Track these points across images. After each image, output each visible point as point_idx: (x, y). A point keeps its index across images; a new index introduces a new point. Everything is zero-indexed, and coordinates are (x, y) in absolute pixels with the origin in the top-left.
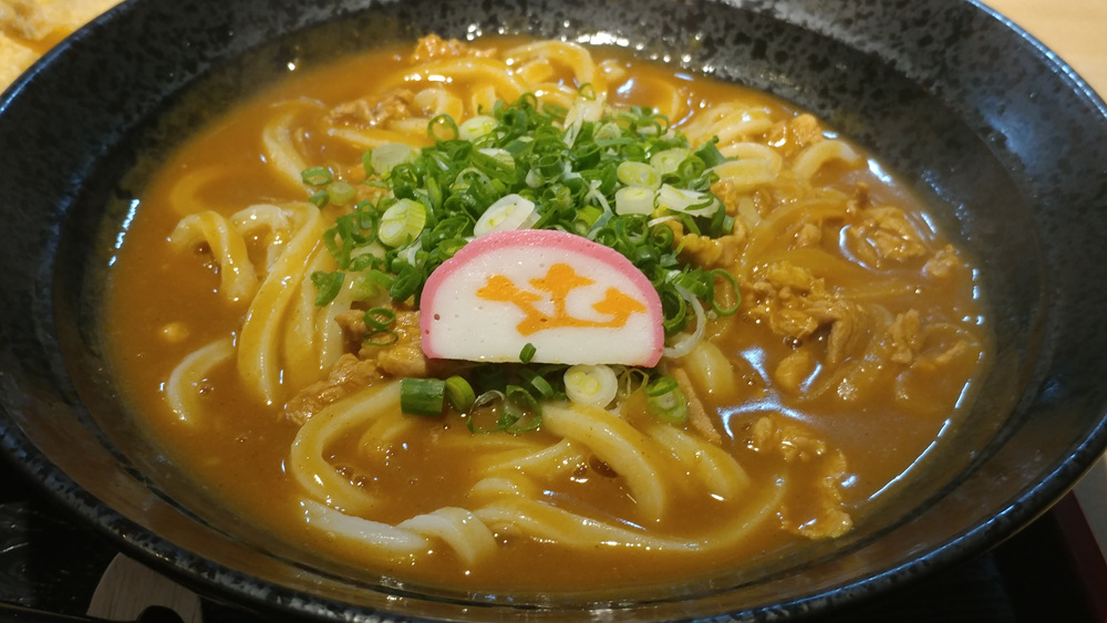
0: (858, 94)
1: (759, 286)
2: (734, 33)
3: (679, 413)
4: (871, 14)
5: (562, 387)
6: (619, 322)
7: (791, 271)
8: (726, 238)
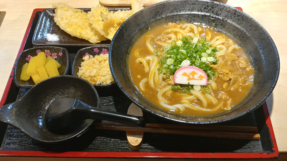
0: (240, 36)
1: (221, 72)
2: (220, 23)
3: (209, 92)
4: (243, 23)
5: (193, 87)
6: (201, 79)
7: (226, 71)
8: (217, 65)
